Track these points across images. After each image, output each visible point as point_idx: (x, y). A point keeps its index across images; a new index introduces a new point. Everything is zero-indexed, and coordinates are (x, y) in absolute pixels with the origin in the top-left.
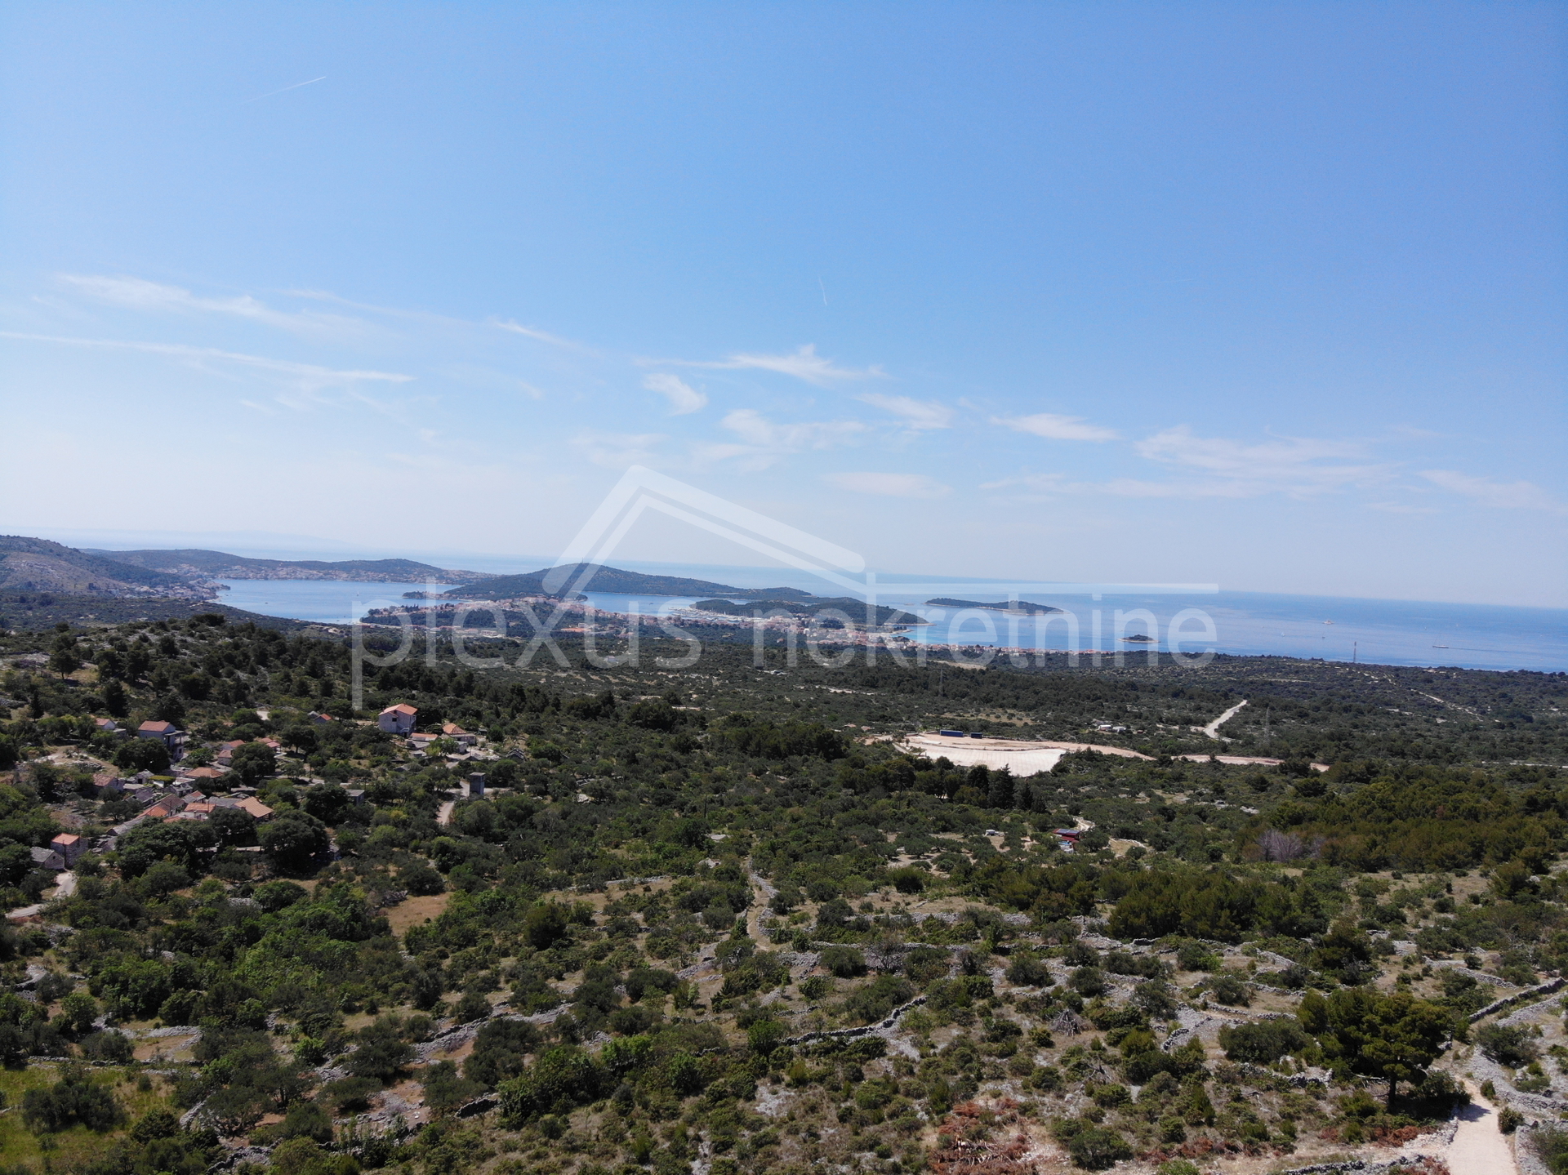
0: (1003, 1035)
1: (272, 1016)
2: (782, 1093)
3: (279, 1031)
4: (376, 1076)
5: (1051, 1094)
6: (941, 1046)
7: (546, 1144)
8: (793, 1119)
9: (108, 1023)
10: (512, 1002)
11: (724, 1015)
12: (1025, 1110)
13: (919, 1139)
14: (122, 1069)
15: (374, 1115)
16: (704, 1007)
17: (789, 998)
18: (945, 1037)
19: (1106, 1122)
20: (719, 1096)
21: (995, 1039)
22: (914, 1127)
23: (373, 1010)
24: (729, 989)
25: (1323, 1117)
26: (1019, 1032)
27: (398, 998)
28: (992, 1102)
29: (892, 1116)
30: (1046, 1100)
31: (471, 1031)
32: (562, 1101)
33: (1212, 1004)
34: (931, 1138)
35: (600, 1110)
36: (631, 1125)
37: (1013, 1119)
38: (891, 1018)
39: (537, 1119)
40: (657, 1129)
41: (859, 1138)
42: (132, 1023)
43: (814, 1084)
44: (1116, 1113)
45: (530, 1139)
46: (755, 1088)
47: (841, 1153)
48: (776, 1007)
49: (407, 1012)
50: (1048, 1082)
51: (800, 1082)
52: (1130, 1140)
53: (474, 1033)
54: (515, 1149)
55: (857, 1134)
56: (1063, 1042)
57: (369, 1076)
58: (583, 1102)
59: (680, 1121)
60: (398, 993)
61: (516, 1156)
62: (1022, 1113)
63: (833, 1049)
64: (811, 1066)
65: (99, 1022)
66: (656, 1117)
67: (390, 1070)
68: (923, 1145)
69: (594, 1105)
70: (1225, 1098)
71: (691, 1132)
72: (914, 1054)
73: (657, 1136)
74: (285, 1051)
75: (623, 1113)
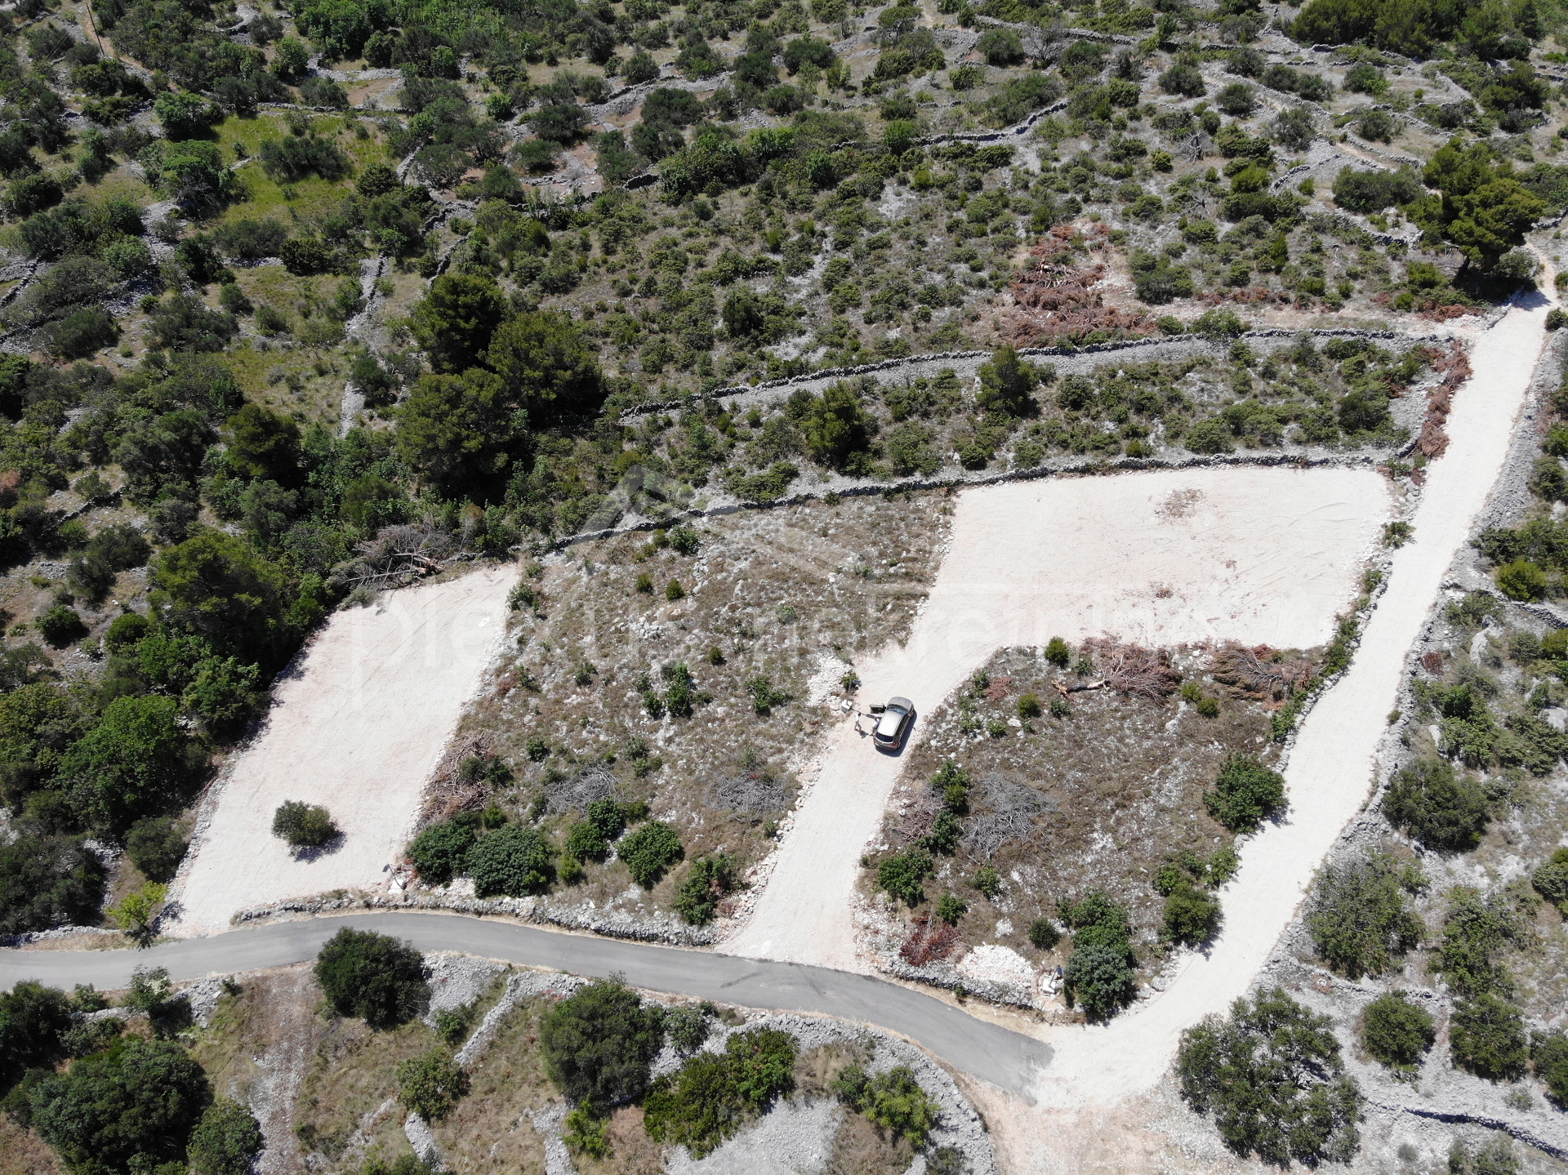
0: (1128, 154)
1: (464, 61)
2: (906, 195)
3: (472, 79)
4: (556, 139)
5: (1147, 223)
6: (1065, 160)
7: (697, 224)
8: (908, 224)
9: (321, 64)
10: (681, 63)
11: (870, 102)
12: (1116, 238)
13: (1010, 257)
14: (341, 116)
15: (557, 177)
16: (855, 89)
17: (937, 86)
18: (1071, 150)
19: (1184, 258)
20: (848, 194)
21: (1118, 159)
22: (1009, 246)
23: (553, 62)
24: (881, 72)
25: (1387, 281)
26: (1143, 153)
27: (575, 51)
28: (1089, 226)
29: (995, 230)
30: (1139, 229)
31: (640, 94)
32: (713, 183)
33: (1351, 136)
34: (1022, 256)
35: (746, 195)
36: (770, 214)
37: (1100, 247)
38: (1025, 124)
39: (691, 199)
40: (790, 220)
41: (958, 251)
42: (343, 63)
43: (935, 189)
44: (1197, 249)
45: (685, 217)
46: (882, 187)
47: (940, 262)
48: (921, 99)
49: (583, 68)
50: (1149, 211)
51: (923, 187)
52: (1197, 279)
53: (642, 96)
54: (673, 225)
55: (959, 245)
56: (1183, 167)
57: (551, 138)
58: (733, 185)
59: (811, 215)
60: (574, 44)
61: (674, 233)
62: (1111, 241)
63: (962, 154)
64: (937, 170)
65: (312, 64)
66: (792, 207)
67: (568, 133)
68: (1013, 262)
69: (741, 189)
70: (1306, 247)
71: (818, 227)
72: (1035, 165)
73: (790, 229)
74: (479, 102)
75: (764, 202)
